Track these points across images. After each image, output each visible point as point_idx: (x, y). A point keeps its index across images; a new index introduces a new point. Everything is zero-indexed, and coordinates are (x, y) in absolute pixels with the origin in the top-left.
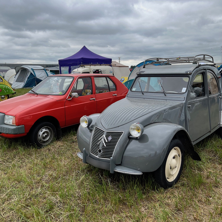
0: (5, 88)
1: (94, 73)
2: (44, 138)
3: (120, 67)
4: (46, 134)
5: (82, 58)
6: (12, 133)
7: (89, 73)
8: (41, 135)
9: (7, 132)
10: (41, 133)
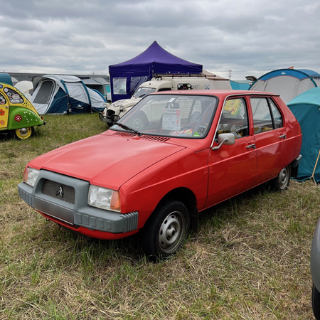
0: (27, 115)
1: (179, 89)
2: (169, 237)
3: (215, 80)
4: (172, 229)
5: (154, 63)
6: (113, 231)
7: (170, 89)
8: (164, 230)
9: (98, 228)
10: (164, 227)
